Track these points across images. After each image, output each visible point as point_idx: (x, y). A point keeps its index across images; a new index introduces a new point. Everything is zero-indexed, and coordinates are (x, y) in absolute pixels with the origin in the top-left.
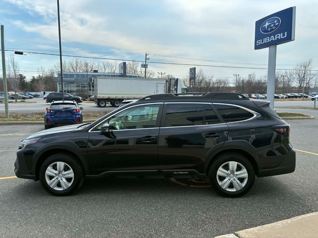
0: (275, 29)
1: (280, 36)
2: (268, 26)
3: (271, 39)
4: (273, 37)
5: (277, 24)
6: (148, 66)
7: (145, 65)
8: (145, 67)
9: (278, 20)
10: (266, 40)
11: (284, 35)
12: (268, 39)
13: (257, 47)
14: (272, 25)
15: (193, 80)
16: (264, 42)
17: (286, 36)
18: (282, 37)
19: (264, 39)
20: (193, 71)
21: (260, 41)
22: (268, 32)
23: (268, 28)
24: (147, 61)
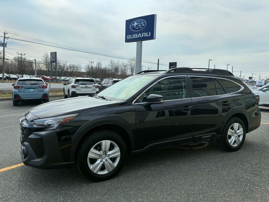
0: (142, 28)
1: (146, 35)
2: (137, 26)
3: (138, 36)
4: (140, 34)
5: (143, 25)
6: (7, 45)
7: (3, 44)
8: (3, 46)
9: (144, 22)
10: (135, 36)
11: (148, 34)
12: (136, 35)
13: (127, 41)
14: (140, 25)
15: (54, 63)
16: (133, 38)
17: (150, 35)
18: (147, 36)
19: (133, 35)
20: (54, 55)
21: (129, 36)
22: (136, 30)
23: (136, 27)
24: (5, 39)
